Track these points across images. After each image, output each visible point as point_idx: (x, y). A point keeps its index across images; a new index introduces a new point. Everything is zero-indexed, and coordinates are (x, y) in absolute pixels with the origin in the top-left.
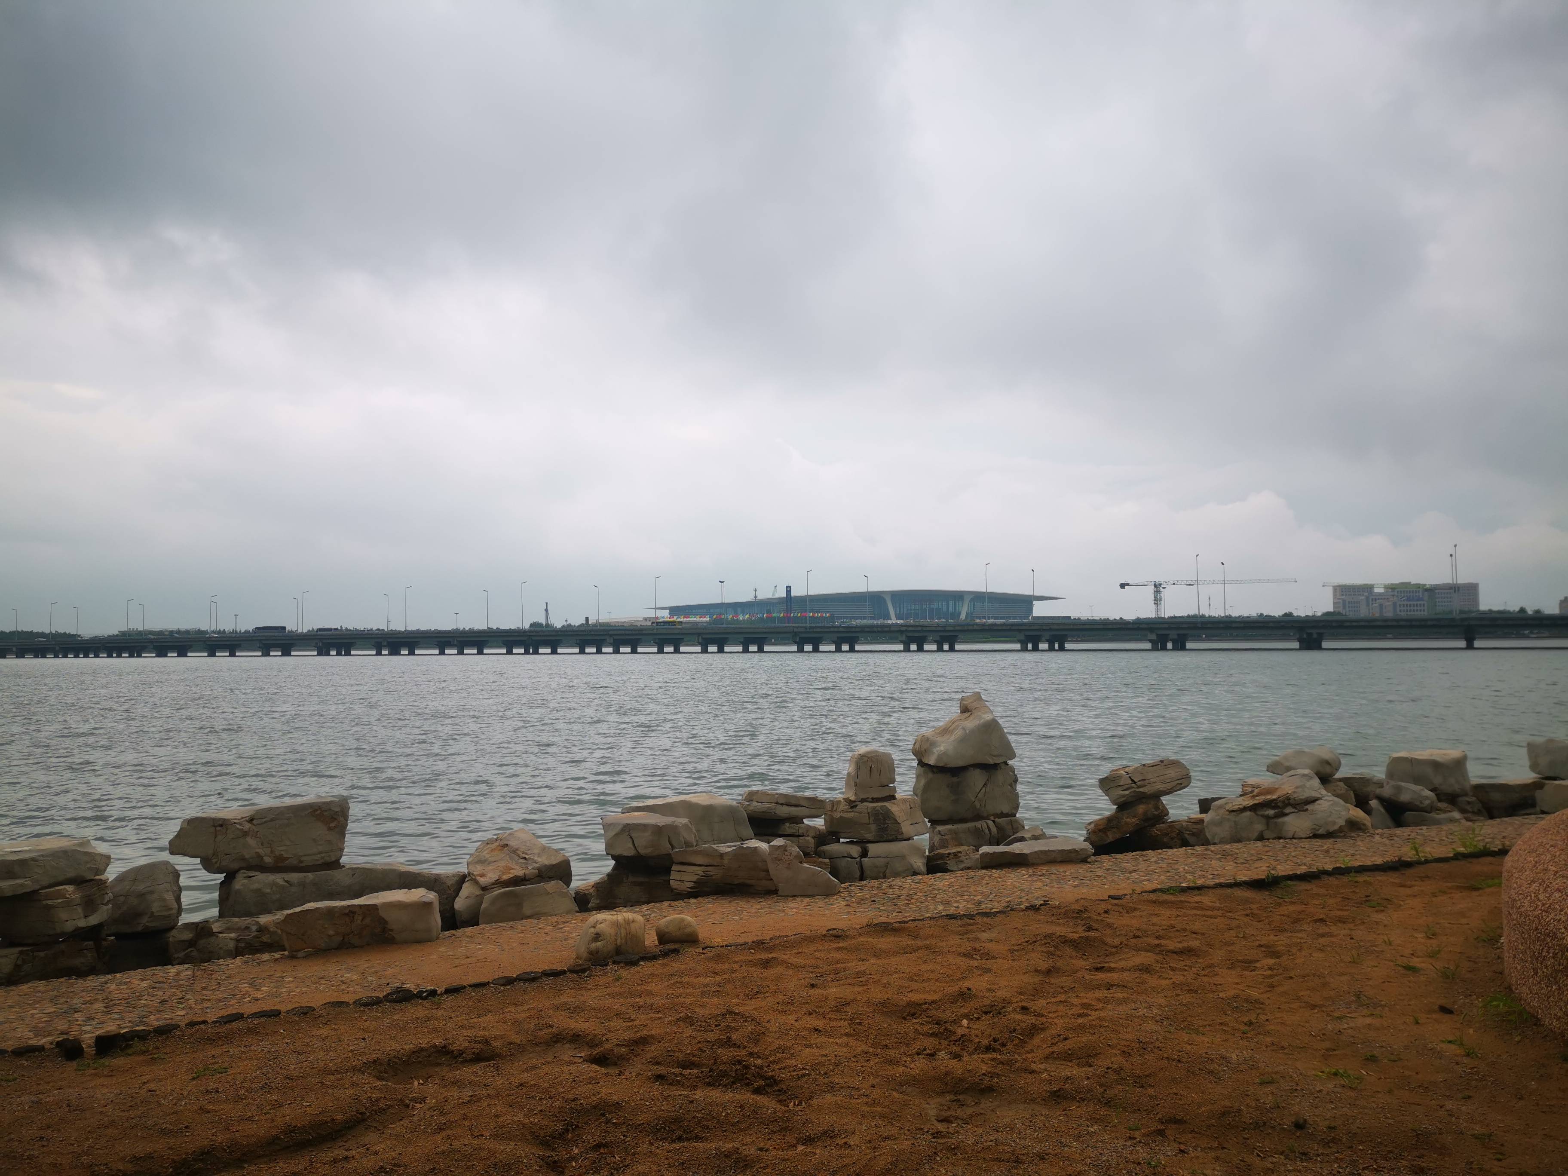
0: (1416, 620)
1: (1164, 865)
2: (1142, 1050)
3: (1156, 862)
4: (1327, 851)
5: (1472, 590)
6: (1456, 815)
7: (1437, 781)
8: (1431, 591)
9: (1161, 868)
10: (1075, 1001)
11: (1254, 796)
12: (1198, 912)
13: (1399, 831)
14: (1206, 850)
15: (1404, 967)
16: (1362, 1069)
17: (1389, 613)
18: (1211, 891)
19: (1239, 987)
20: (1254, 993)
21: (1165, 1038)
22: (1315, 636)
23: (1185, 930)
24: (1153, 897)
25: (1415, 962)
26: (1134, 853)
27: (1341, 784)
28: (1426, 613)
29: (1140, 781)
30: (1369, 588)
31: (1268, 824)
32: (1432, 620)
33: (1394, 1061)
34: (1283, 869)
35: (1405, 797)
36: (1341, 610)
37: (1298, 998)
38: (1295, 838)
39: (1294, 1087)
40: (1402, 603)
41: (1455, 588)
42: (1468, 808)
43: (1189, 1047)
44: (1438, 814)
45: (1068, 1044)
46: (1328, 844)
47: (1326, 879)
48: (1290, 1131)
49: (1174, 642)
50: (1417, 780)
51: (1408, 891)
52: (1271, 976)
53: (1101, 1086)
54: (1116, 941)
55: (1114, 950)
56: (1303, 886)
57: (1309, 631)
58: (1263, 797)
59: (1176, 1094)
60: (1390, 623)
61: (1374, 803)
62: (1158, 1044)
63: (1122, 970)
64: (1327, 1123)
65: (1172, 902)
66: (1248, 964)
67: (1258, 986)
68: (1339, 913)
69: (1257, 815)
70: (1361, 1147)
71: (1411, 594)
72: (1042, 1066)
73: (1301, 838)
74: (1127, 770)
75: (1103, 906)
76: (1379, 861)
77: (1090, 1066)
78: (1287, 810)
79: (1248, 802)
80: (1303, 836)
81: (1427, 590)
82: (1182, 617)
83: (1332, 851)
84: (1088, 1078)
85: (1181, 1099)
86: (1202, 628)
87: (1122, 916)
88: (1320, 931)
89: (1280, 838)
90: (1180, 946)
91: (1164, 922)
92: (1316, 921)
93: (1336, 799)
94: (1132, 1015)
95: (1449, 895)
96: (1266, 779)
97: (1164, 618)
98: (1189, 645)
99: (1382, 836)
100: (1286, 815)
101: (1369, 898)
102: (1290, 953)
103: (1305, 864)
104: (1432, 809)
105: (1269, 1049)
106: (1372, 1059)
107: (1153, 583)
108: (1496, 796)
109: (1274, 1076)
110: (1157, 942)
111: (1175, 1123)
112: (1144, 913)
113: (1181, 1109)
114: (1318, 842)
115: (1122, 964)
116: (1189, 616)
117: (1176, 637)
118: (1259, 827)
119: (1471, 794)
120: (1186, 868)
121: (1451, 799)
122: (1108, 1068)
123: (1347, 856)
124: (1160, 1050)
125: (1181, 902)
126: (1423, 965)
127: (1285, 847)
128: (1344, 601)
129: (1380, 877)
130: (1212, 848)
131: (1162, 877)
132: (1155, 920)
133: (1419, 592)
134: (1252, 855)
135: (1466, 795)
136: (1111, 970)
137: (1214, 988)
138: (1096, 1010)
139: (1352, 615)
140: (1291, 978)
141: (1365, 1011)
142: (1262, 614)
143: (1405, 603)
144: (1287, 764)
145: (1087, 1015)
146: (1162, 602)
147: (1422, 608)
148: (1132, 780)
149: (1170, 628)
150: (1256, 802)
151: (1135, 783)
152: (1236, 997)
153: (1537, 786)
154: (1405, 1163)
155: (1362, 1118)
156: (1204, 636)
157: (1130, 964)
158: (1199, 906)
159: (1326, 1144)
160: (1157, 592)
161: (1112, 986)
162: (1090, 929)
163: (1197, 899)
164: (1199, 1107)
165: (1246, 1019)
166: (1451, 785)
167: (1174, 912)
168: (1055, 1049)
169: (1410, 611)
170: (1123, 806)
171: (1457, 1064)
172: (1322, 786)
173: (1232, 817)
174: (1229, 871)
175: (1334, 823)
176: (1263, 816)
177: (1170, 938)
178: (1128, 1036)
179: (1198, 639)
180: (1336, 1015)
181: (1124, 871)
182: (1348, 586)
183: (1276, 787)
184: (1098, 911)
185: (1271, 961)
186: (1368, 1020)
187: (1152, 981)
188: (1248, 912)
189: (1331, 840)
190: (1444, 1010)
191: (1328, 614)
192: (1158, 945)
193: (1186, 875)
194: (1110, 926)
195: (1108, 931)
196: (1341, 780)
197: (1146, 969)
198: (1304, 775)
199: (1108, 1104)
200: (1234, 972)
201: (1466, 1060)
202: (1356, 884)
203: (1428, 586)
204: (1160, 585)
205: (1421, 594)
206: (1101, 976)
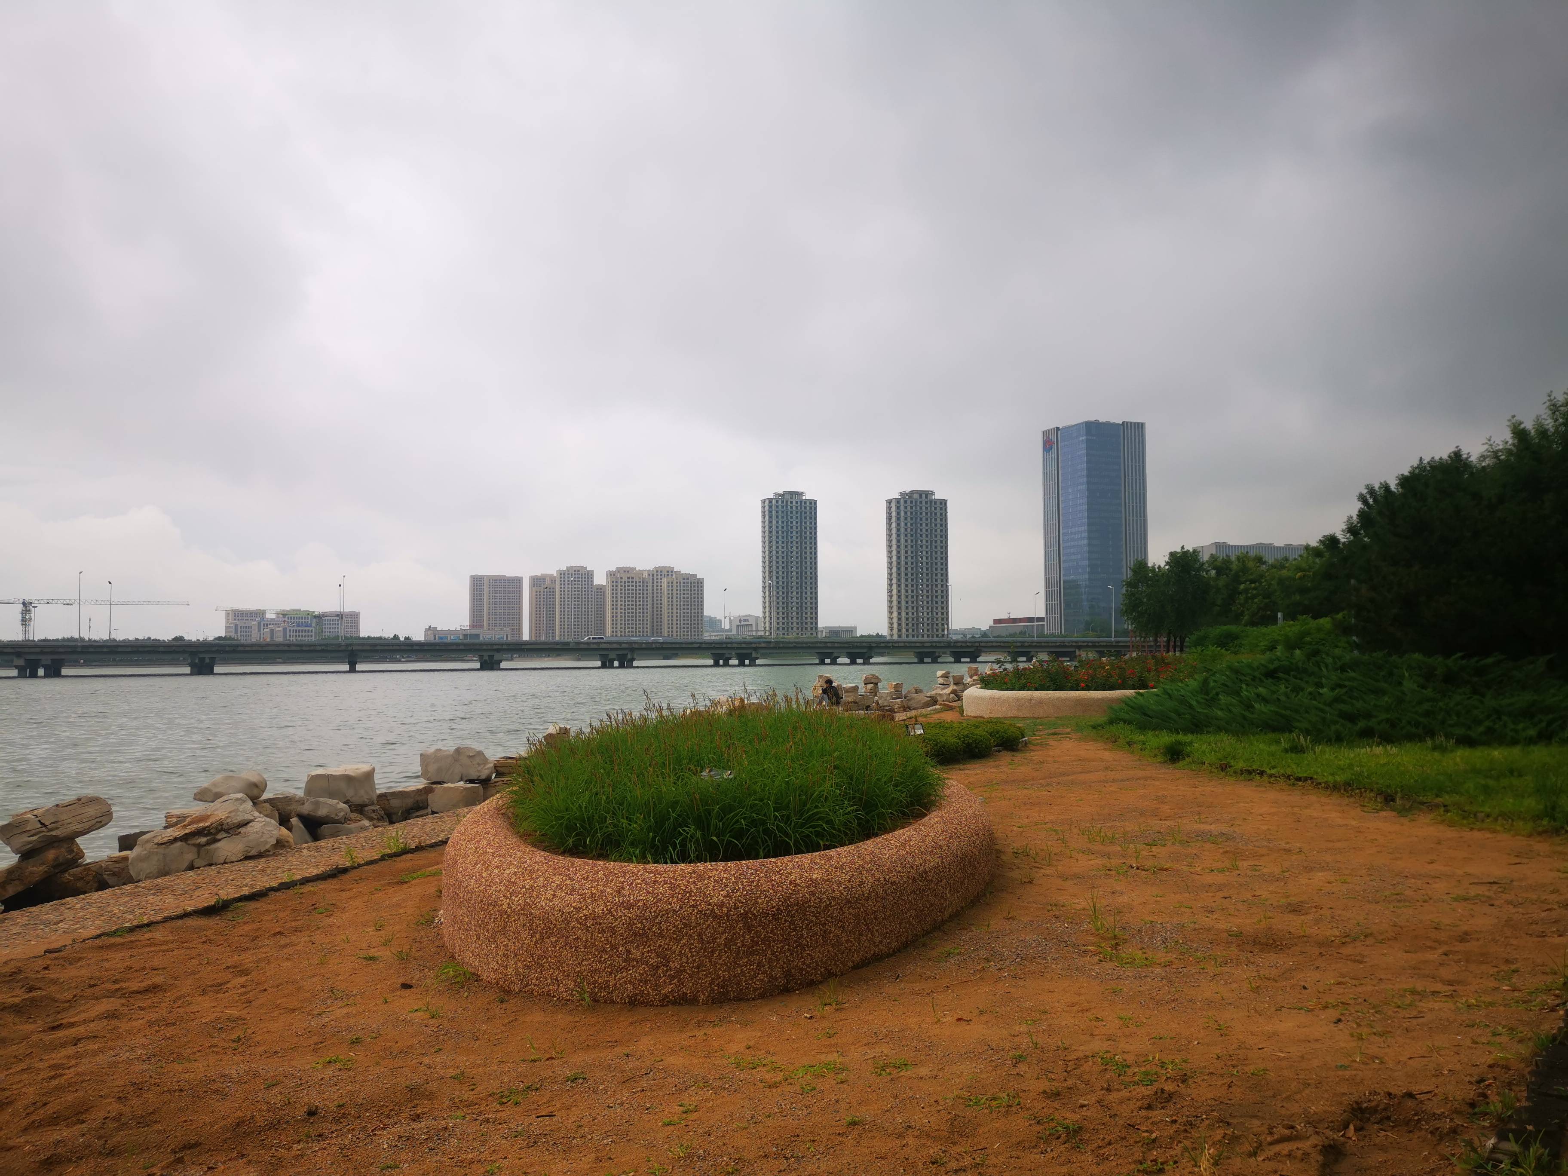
0: (306, 645)
1: (95, 910)
2: (139, 1091)
3: (82, 908)
4: (264, 871)
5: (354, 617)
6: (366, 823)
7: (350, 794)
8: (319, 618)
9: (92, 913)
10: (40, 1065)
11: (185, 826)
12: (153, 949)
13: (322, 843)
14: (136, 887)
15: (364, 958)
16: (350, 1051)
17: (279, 639)
18: (160, 925)
19: (217, 1009)
20: (234, 1012)
21: (159, 1074)
22: (207, 661)
23: (144, 968)
24: (99, 942)
25: (373, 952)
26: (51, 903)
27: (267, 805)
28: (313, 638)
29: (51, 823)
30: (261, 614)
31: (199, 853)
32: (320, 645)
33: (376, 1038)
34: (228, 893)
35: (322, 812)
36: (233, 635)
37: (278, 1006)
38: (227, 863)
39: (299, 1082)
40: (292, 629)
41: (340, 616)
42: (373, 815)
43: (186, 1076)
44: (349, 824)
45: (50, 1110)
46: (261, 863)
47: (273, 895)
48: (303, 1120)
49: (46, 668)
50: (331, 796)
51: (349, 894)
52: (245, 993)
53: (99, 1138)
54: (67, 995)
55: (68, 1004)
56: (252, 905)
57: (202, 656)
58: (196, 826)
59: (185, 1121)
60: (280, 648)
61: (294, 821)
62: (152, 1081)
63: (85, 1022)
64: (336, 1103)
65: (123, 944)
66: (219, 987)
67: (235, 1005)
68: (293, 924)
69: (189, 844)
70: (368, 1114)
71: (301, 620)
72: (22, 1140)
73: (233, 862)
74: (35, 812)
75: (41, 963)
76: (316, 872)
77: (83, 1122)
78: (219, 837)
79: (178, 832)
80: (235, 860)
81: (315, 617)
82: (57, 640)
83: (268, 871)
84: (83, 1135)
85: (191, 1125)
86: (82, 653)
87: (65, 969)
88: (283, 943)
89: (211, 865)
90: (144, 984)
91: (119, 966)
92: (274, 935)
93: (268, 819)
94: (115, 1062)
95: (384, 892)
96: (197, 809)
97: (33, 641)
98: (64, 672)
99: (308, 849)
100: (220, 840)
101: (315, 906)
102: (259, 968)
103: (246, 886)
104: (346, 820)
105: (263, 1057)
106: (357, 1041)
107: (21, 601)
108: (395, 803)
109: (278, 1078)
110: (117, 986)
111: (189, 1148)
112: (92, 961)
113: (194, 1134)
114: (251, 864)
115: (83, 1016)
116: (64, 639)
117: (49, 662)
118: (190, 855)
119: (375, 802)
120: (122, 908)
121: (359, 809)
122: (105, 1119)
123: (284, 872)
124: (158, 1086)
125: (131, 942)
126: (380, 953)
127: (219, 872)
128: (236, 626)
129: (321, 885)
130: (143, 884)
131: (97, 922)
132: (106, 965)
133: (308, 618)
134: (189, 885)
135: (373, 804)
136: (72, 1025)
137: (193, 1016)
138: (69, 1068)
139: (243, 640)
140: (265, 990)
141: (341, 1004)
142: (149, 638)
143: (295, 628)
144: (217, 790)
145: (61, 1075)
146: (32, 623)
147: (310, 634)
148: (42, 824)
149: (42, 653)
150: (187, 831)
151: (45, 826)
152: (218, 1019)
153: (427, 790)
154: (404, 1115)
155: (365, 1090)
156: (82, 661)
157: (93, 1014)
158: (152, 943)
159: (337, 1121)
160: (26, 611)
161: (79, 1040)
162: (31, 989)
163: (147, 936)
164: (212, 1126)
165: (234, 1036)
166: (361, 797)
167: (126, 954)
168: (34, 1117)
169: (299, 636)
170: (27, 855)
171: (426, 1026)
172: (254, 809)
173: (161, 850)
174: (171, 904)
175: (266, 842)
176: (194, 845)
177: (129, 980)
178: (116, 1083)
179: (75, 664)
180: (315, 1012)
181: (46, 923)
182: (242, 611)
183: (209, 814)
184: (36, 969)
185: (242, 980)
186: (345, 1011)
187: (124, 1025)
188: (204, 939)
189: (263, 860)
190: (406, 986)
191: (220, 638)
192: (117, 990)
193: (124, 915)
194: (54, 982)
195: (53, 988)
196: (266, 801)
197: (113, 1015)
198: (237, 799)
199: (111, 1153)
200: (207, 998)
201: (431, 1022)
202: (301, 896)
203: (316, 613)
204: (31, 603)
205: (309, 620)
206: (61, 1034)
